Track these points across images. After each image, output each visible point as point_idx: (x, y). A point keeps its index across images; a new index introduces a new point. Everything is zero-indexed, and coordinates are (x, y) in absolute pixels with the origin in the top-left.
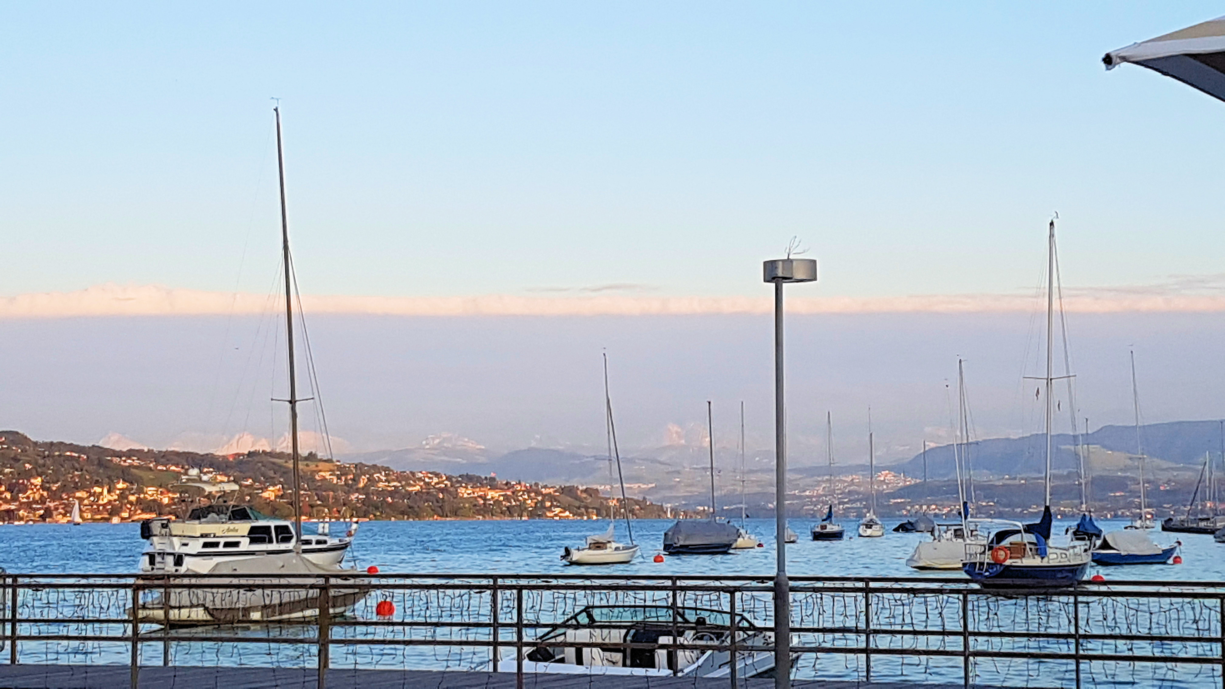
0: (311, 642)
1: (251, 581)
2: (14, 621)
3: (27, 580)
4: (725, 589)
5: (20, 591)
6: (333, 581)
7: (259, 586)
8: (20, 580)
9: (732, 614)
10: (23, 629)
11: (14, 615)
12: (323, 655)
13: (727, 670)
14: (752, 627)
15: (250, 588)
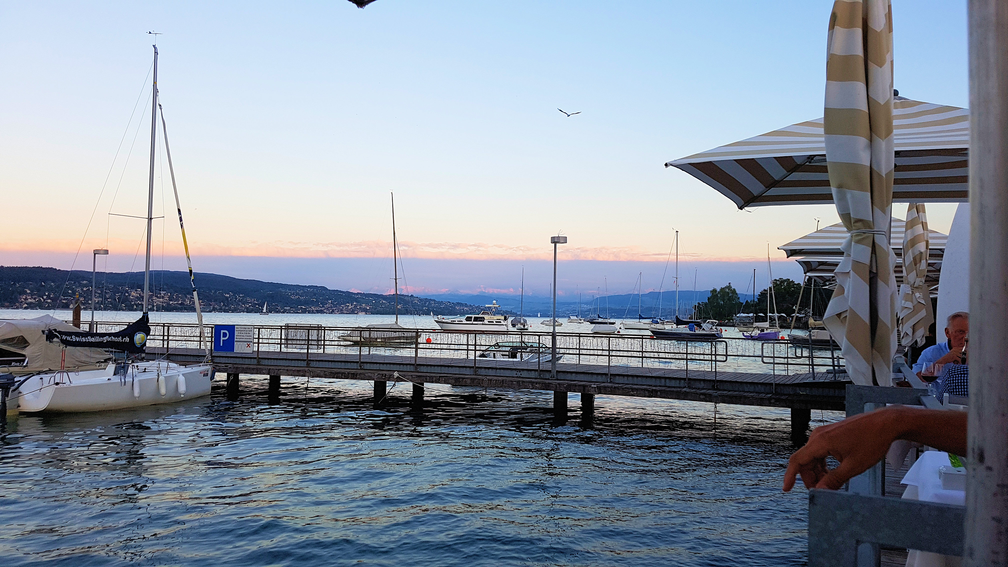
0: (413, 348)
1: (395, 330)
2: (324, 340)
3: (328, 328)
4: (537, 335)
5: (326, 331)
6: (419, 330)
7: (398, 331)
8: (326, 328)
9: (539, 343)
10: (327, 343)
11: (324, 338)
12: (416, 352)
13: (537, 359)
14: (546, 347)
15: (395, 332)
